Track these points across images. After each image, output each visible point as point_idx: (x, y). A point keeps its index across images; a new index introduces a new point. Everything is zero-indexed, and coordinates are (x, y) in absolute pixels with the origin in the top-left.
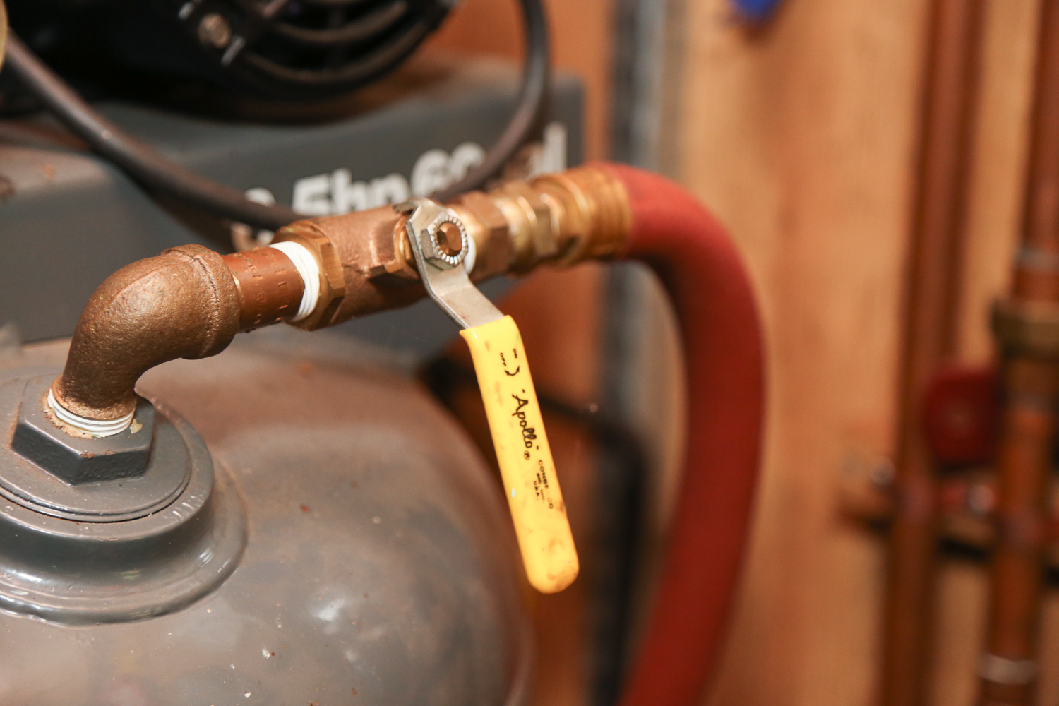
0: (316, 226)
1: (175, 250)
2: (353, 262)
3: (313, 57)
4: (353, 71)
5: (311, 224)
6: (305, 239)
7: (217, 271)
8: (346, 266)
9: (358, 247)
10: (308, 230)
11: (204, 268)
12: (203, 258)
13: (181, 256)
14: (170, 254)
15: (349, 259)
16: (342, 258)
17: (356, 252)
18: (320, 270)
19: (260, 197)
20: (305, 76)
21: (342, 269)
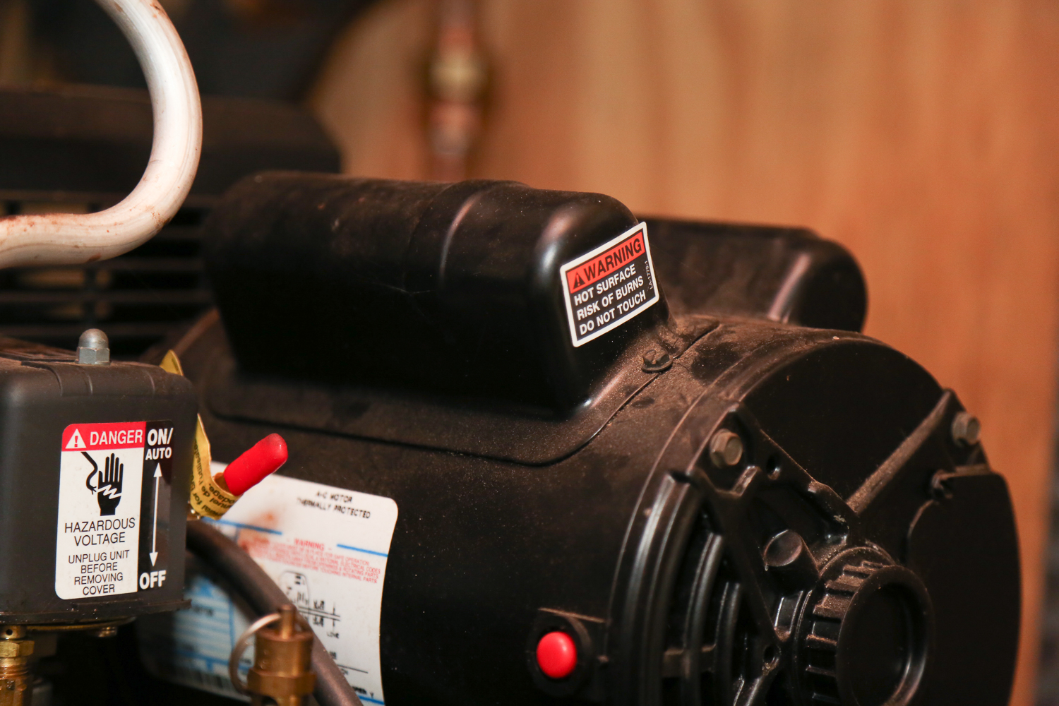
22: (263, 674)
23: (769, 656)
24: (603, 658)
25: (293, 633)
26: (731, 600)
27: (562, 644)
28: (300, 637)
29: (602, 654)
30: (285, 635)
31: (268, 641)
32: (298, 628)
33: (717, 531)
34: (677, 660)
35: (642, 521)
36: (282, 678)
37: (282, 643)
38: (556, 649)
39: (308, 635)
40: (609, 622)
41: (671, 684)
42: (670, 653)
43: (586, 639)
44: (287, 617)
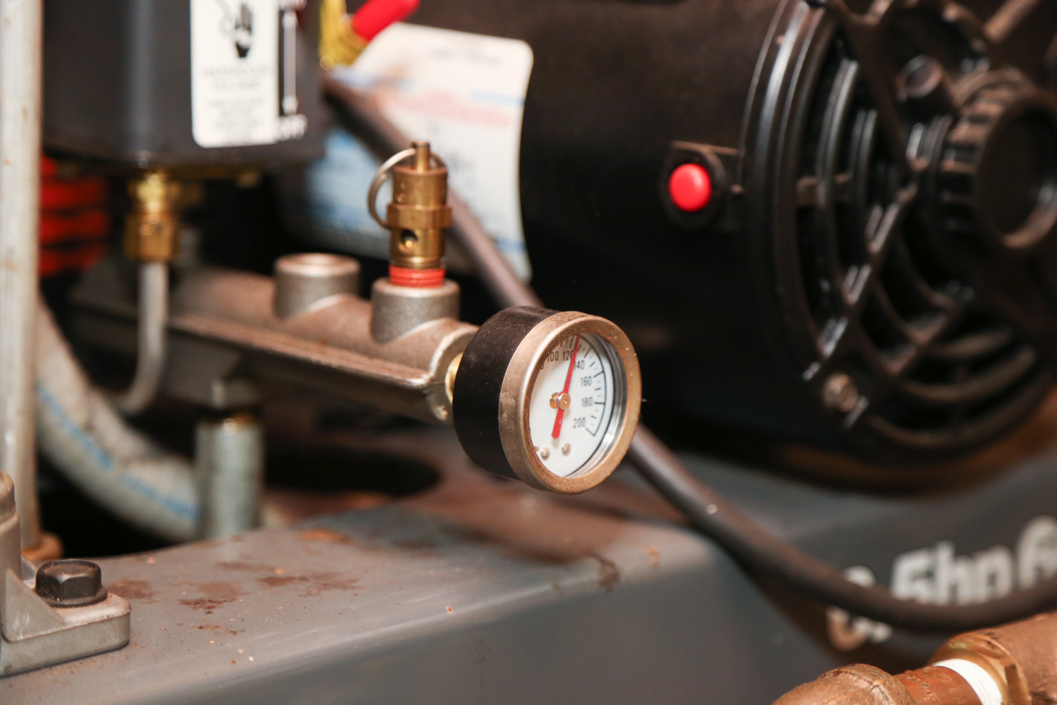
0: (994, 642)
1: (846, 673)
2: (1042, 689)
3: (935, 416)
4: (971, 431)
5: (988, 638)
6: (981, 657)
7: (901, 702)
8: (1034, 694)
9: (1046, 670)
10: (983, 645)
11: (887, 699)
12: (884, 684)
13: (856, 681)
14: (841, 675)
15: (1038, 685)
16: (1030, 684)
17: (1044, 676)
18: (1003, 698)
19: (860, 577)
20: (925, 439)
21: (1029, 698)
22: (401, 208)
23: (904, 183)
24: (737, 189)
25: (428, 168)
26: (866, 129)
27: (696, 177)
28: (435, 172)
29: (735, 183)
30: (420, 170)
31: (405, 176)
32: (433, 163)
33: (852, 57)
34: (811, 190)
35: (774, 50)
36: (419, 211)
37: (418, 177)
38: (689, 182)
39: (442, 171)
40: (742, 152)
41: (805, 213)
42: (805, 182)
43: (720, 172)
44: (421, 152)
